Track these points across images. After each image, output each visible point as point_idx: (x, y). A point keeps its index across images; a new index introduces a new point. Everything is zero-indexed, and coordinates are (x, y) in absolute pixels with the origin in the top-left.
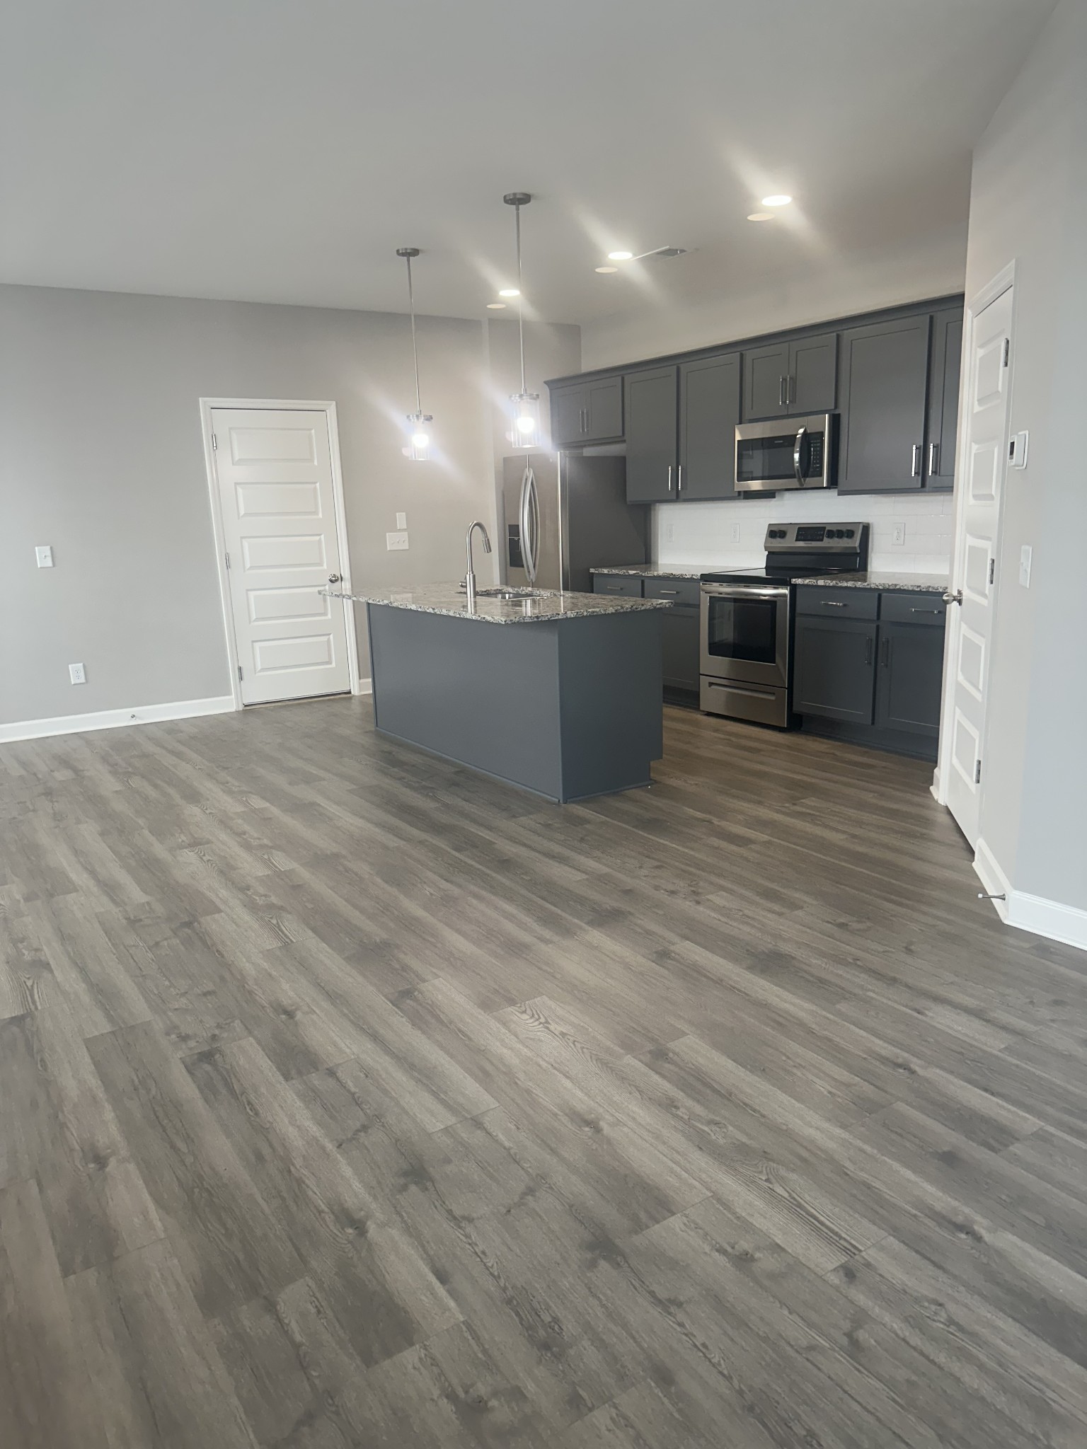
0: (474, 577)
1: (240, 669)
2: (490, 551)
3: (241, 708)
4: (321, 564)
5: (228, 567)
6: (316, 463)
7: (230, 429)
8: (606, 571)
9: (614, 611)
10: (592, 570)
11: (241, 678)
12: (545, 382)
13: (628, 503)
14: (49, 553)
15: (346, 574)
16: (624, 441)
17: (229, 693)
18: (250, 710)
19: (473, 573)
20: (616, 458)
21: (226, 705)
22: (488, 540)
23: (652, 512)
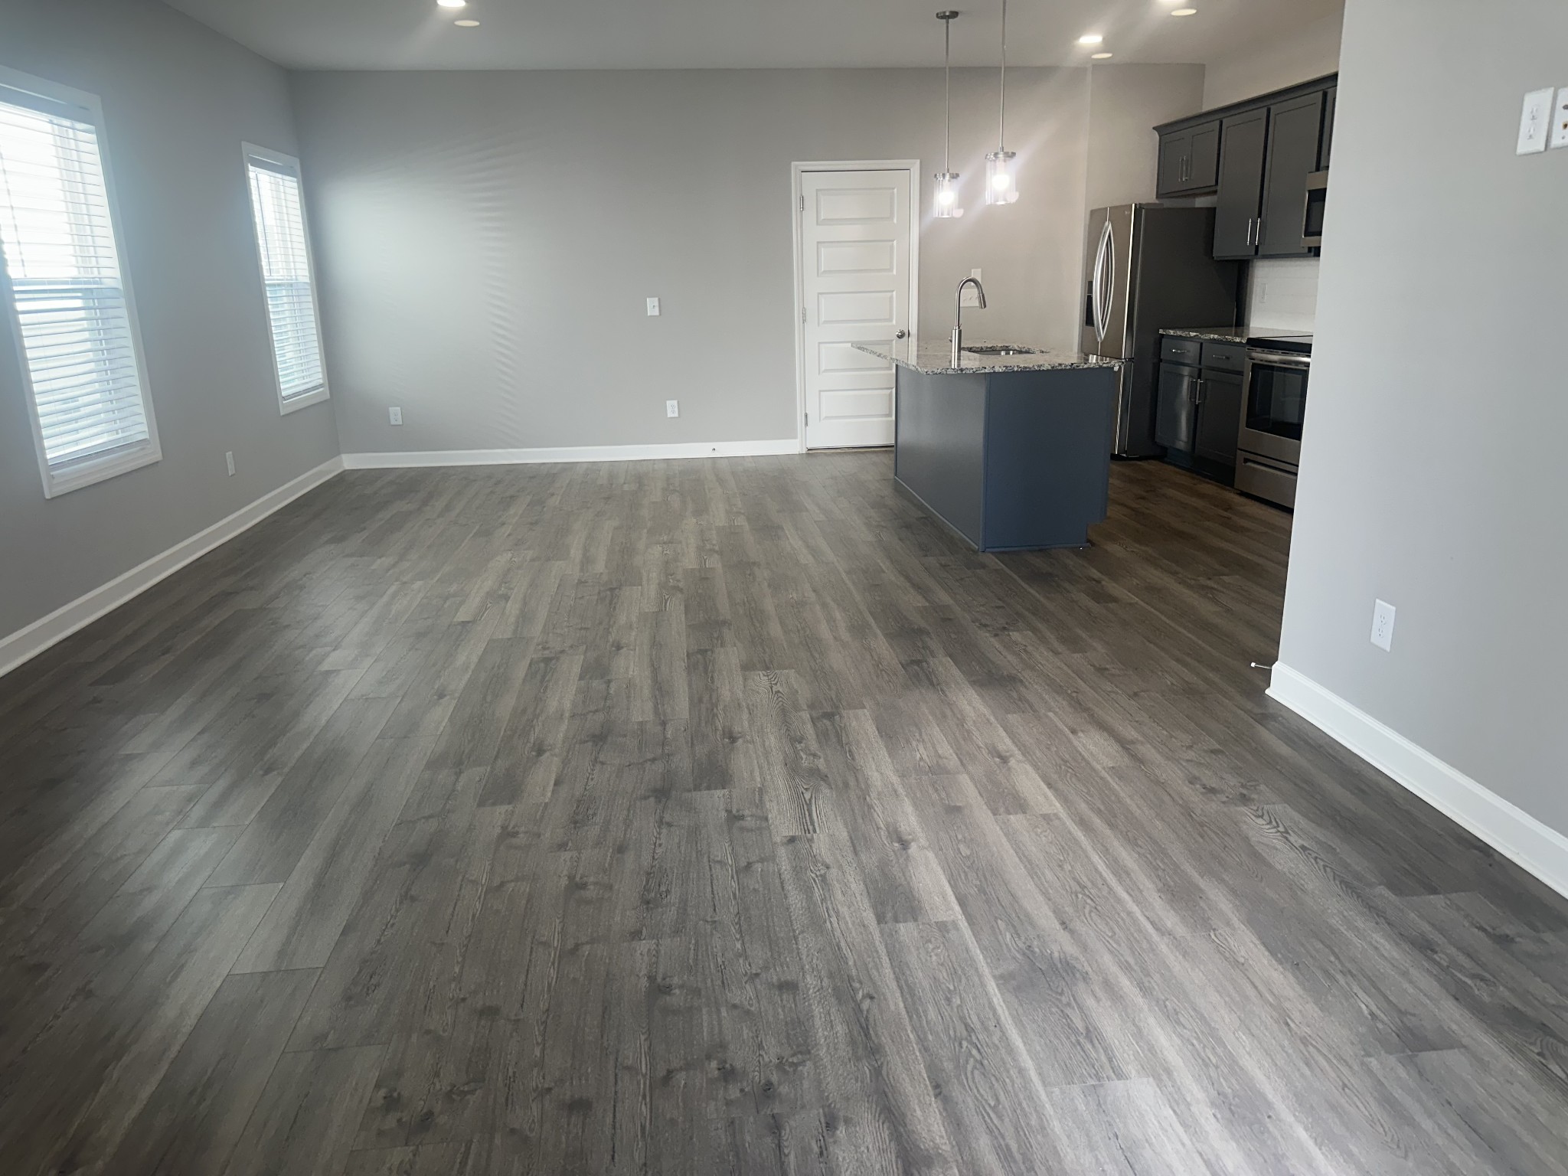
0: (960, 332)
1: (806, 416)
2: (985, 306)
3: (804, 451)
4: (890, 320)
5: (804, 321)
6: (895, 221)
7: (817, 190)
8: (1172, 332)
9: (1050, 368)
10: (1161, 331)
11: (806, 424)
12: (1154, 128)
13: (1215, 259)
14: (657, 304)
15: (914, 330)
16: (1215, 192)
17: (795, 437)
18: (812, 453)
19: (959, 328)
20: (1208, 209)
21: (792, 447)
22: (983, 296)
23: (1250, 269)
